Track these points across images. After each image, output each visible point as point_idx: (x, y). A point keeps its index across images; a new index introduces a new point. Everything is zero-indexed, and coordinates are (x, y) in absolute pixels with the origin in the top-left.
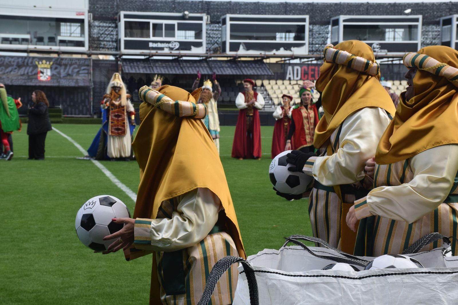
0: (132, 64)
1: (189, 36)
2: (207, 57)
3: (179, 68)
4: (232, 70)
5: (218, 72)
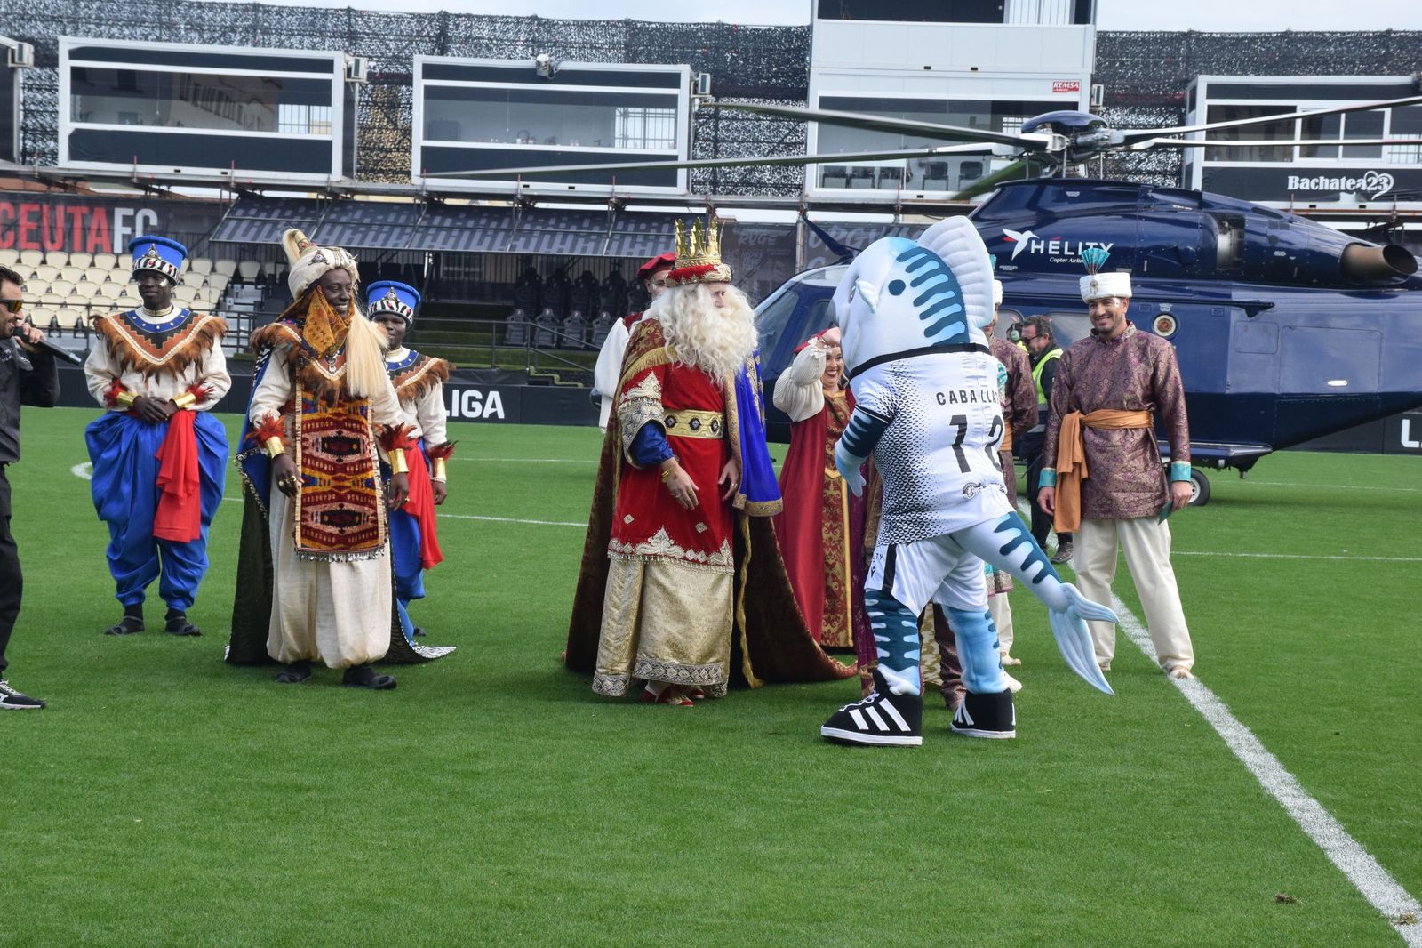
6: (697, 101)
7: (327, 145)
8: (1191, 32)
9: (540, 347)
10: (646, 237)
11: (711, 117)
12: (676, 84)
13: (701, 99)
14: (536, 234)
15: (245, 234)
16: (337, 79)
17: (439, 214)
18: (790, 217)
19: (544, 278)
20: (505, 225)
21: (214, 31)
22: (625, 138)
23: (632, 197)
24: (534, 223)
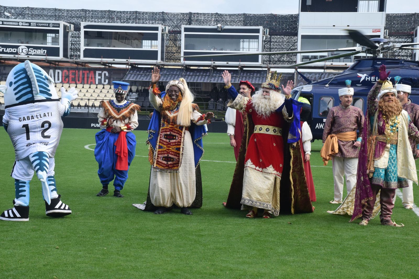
6: (265, 37)
7: (156, 52)
8: (415, 13)
9: (218, 110)
10: (249, 77)
11: (269, 42)
12: (259, 32)
13: (266, 36)
14: (217, 77)
15: (133, 78)
16: (159, 33)
17: (189, 71)
18: (292, 71)
19: (219, 90)
20: (208, 74)
21: (124, 19)
22: (243, 48)
23: (245, 65)
24: (217, 74)
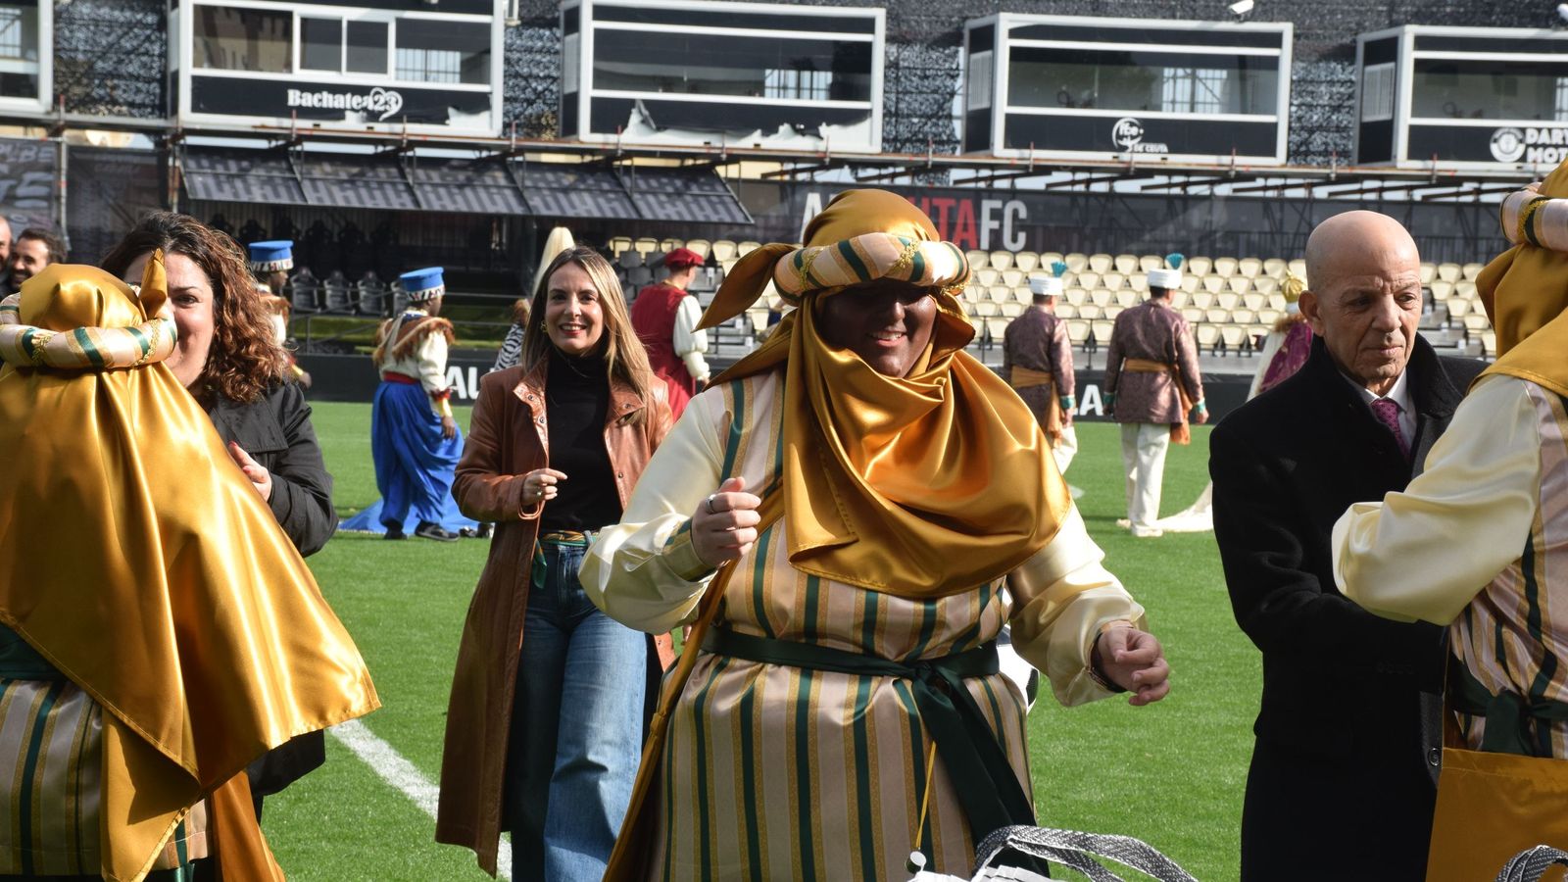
0: (220, 169)
1: (442, 71)
2: (506, 152)
3: (401, 187)
4: (601, 201)
5: (547, 206)
